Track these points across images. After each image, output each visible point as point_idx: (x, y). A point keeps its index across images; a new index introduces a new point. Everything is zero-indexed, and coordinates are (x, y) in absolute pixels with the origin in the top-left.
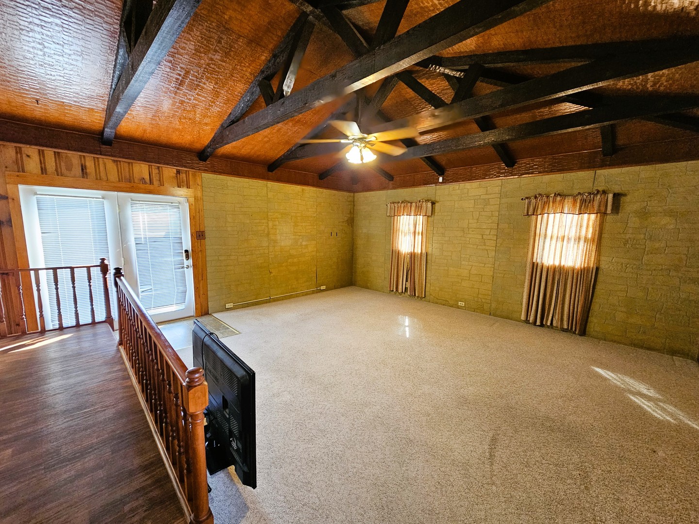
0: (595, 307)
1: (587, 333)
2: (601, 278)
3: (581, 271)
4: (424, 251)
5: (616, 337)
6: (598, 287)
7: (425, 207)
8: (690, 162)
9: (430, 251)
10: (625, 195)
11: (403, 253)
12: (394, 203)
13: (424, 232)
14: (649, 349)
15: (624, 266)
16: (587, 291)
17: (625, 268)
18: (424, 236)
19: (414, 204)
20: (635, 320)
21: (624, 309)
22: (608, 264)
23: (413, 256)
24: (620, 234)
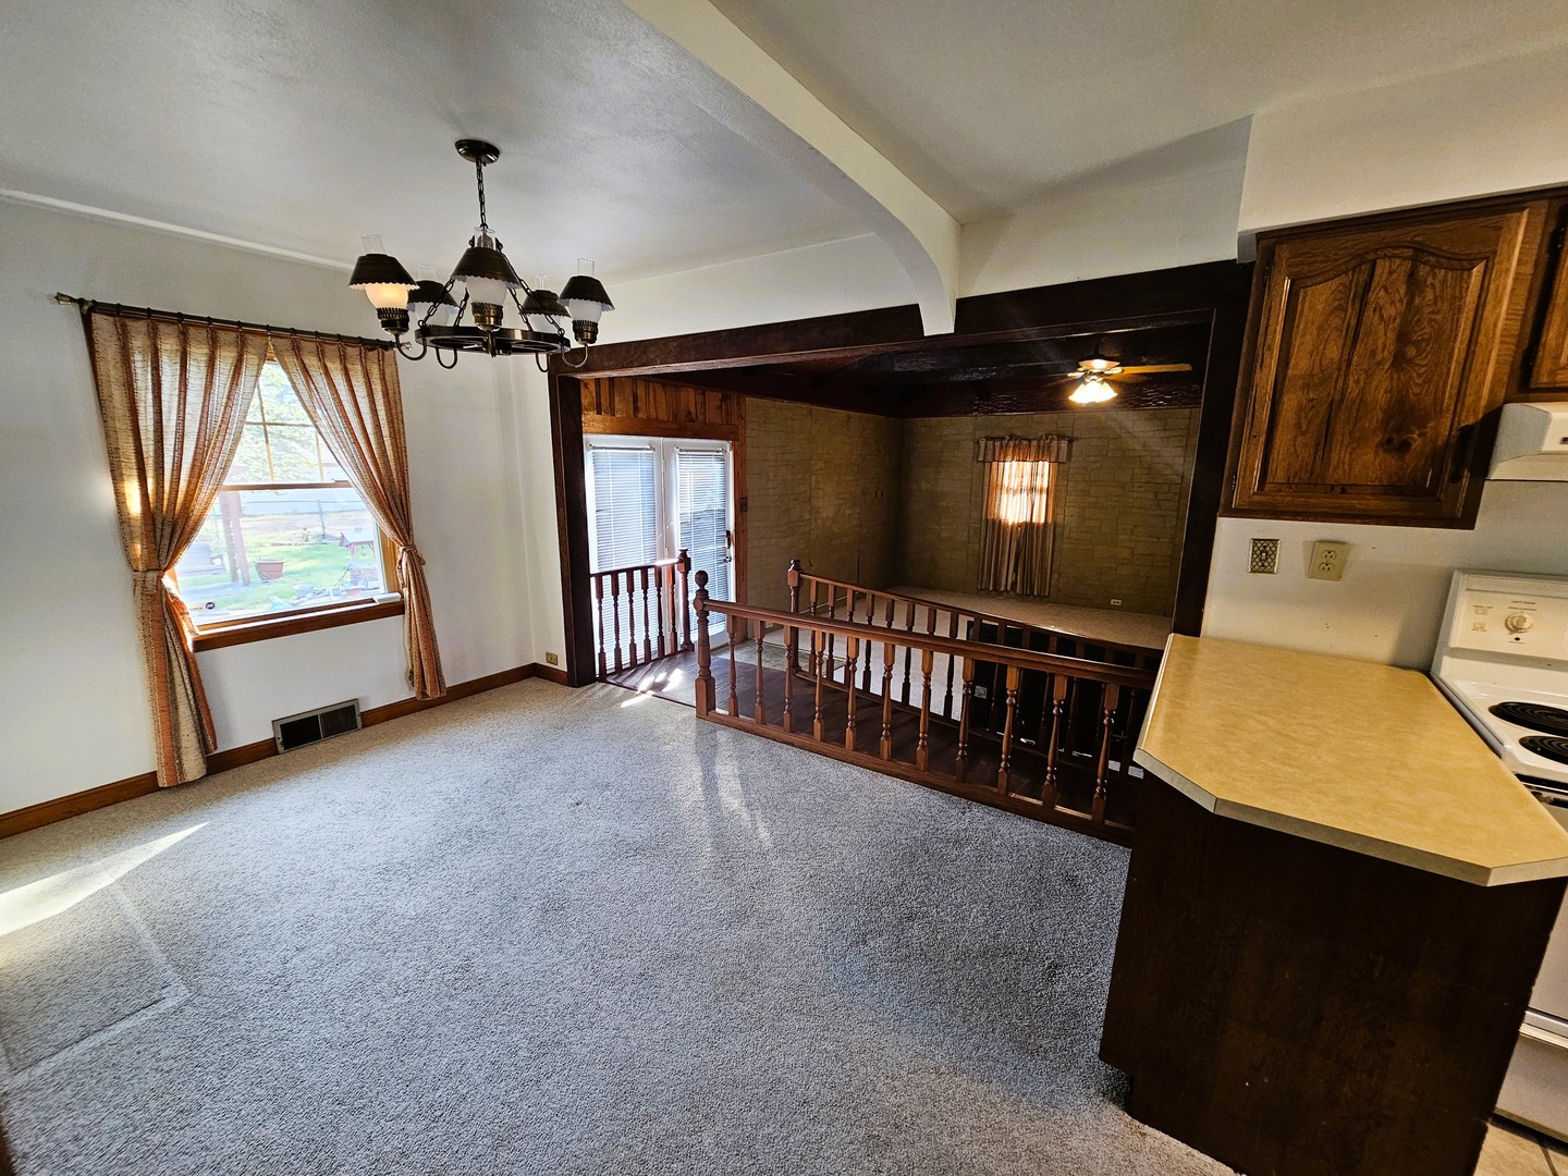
4: (1050, 521)
7: (1056, 449)
9: (1060, 519)
11: (1010, 524)
12: (993, 439)
13: (1052, 488)
18: (1052, 495)
19: (1034, 443)
23: (1028, 527)
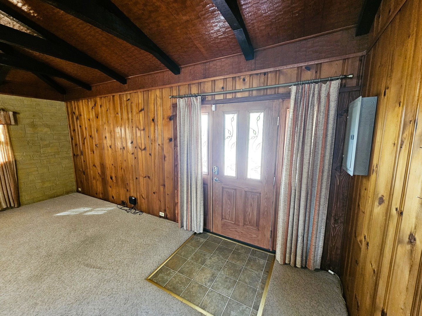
0: (22, 186)
1: (21, 204)
2: (19, 167)
3: (5, 165)
5: (40, 198)
6: (20, 172)
8: (48, 100)
10: (19, 113)
14: (58, 196)
15: (31, 157)
16: (14, 177)
17: (32, 157)
20: (47, 184)
21: (39, 181)
22: (21, 157)
24: (23, 137)
